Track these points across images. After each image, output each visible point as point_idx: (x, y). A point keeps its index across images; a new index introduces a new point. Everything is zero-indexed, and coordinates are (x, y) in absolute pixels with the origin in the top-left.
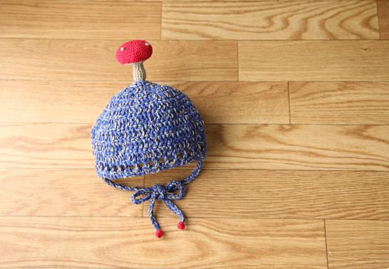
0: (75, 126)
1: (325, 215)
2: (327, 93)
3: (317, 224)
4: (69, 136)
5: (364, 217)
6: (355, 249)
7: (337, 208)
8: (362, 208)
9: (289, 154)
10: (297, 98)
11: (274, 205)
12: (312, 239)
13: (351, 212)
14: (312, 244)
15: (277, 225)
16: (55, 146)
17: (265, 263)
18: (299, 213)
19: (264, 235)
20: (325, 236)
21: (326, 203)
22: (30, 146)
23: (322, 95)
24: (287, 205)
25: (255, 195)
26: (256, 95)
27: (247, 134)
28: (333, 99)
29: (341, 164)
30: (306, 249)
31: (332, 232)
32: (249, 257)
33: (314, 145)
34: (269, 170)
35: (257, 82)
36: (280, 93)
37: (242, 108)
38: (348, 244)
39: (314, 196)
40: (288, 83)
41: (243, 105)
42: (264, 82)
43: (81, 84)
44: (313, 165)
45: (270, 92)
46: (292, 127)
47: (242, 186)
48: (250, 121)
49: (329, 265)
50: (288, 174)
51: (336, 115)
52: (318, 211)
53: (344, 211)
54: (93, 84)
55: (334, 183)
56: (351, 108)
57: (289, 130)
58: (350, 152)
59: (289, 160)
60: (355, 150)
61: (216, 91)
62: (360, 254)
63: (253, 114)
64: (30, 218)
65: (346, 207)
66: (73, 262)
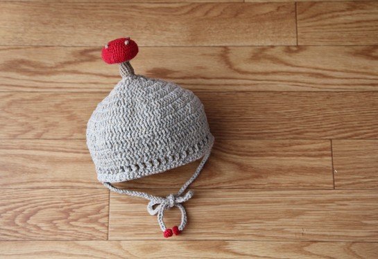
0: (78, 49)
1: (332, 135)
2: (336, 14)
3: (324, 144)
4: (73, 59)
5: (371, 136)
6: (362, 168)
7: (344, 128)
8: (370, 128)
9: (296, 76)
10: (304, 19)
11: (281, 126)
12: (319, 158)
13: (358, 132)
14: (318, 163)
15: (284, 145)
16: (58, 70)
17: (272, 182)
18: (305, 134)
19: (271, 155)
20: (332, 155)
21: (332, 124)
22: (32, 69)
23: (330, 15)
24: (294, 126)
25: (261, 116)
26: (263, 16)
27: (253, 56)
28: (341, 19)
29: (348, 85)
30: (313, 168)
31: (338, 151)
32: (256, 177)
33: (321, 66)
34: (275, 92)
35: (264, 3)
36: (287, 14)
37: (248, 30)
38: (354, 163)
39: (320, 117)
40: (296, 3)
41: (249, 27)
42: (271, 3)
43: (82, 6)
44: (320, 86)
45: (277, 13)
46: (300, 48)
47: (249, 108)
48: (256, 43)
49: (335, 183)
50: (295, 96)
51: (344, 36)
52: (325, 131)
53: (351, 131)
54: (95, 6)
55: (341, 104)
56: (360, 29)
57: (296, 52)
58: (358, 73)
59: (296, 82)
60: (363, 70)
61: (222, 13)
62: (366, 173)
63: (259, 36)
64: (37, 141)
65: (353, 127)
66: (82, 182)
